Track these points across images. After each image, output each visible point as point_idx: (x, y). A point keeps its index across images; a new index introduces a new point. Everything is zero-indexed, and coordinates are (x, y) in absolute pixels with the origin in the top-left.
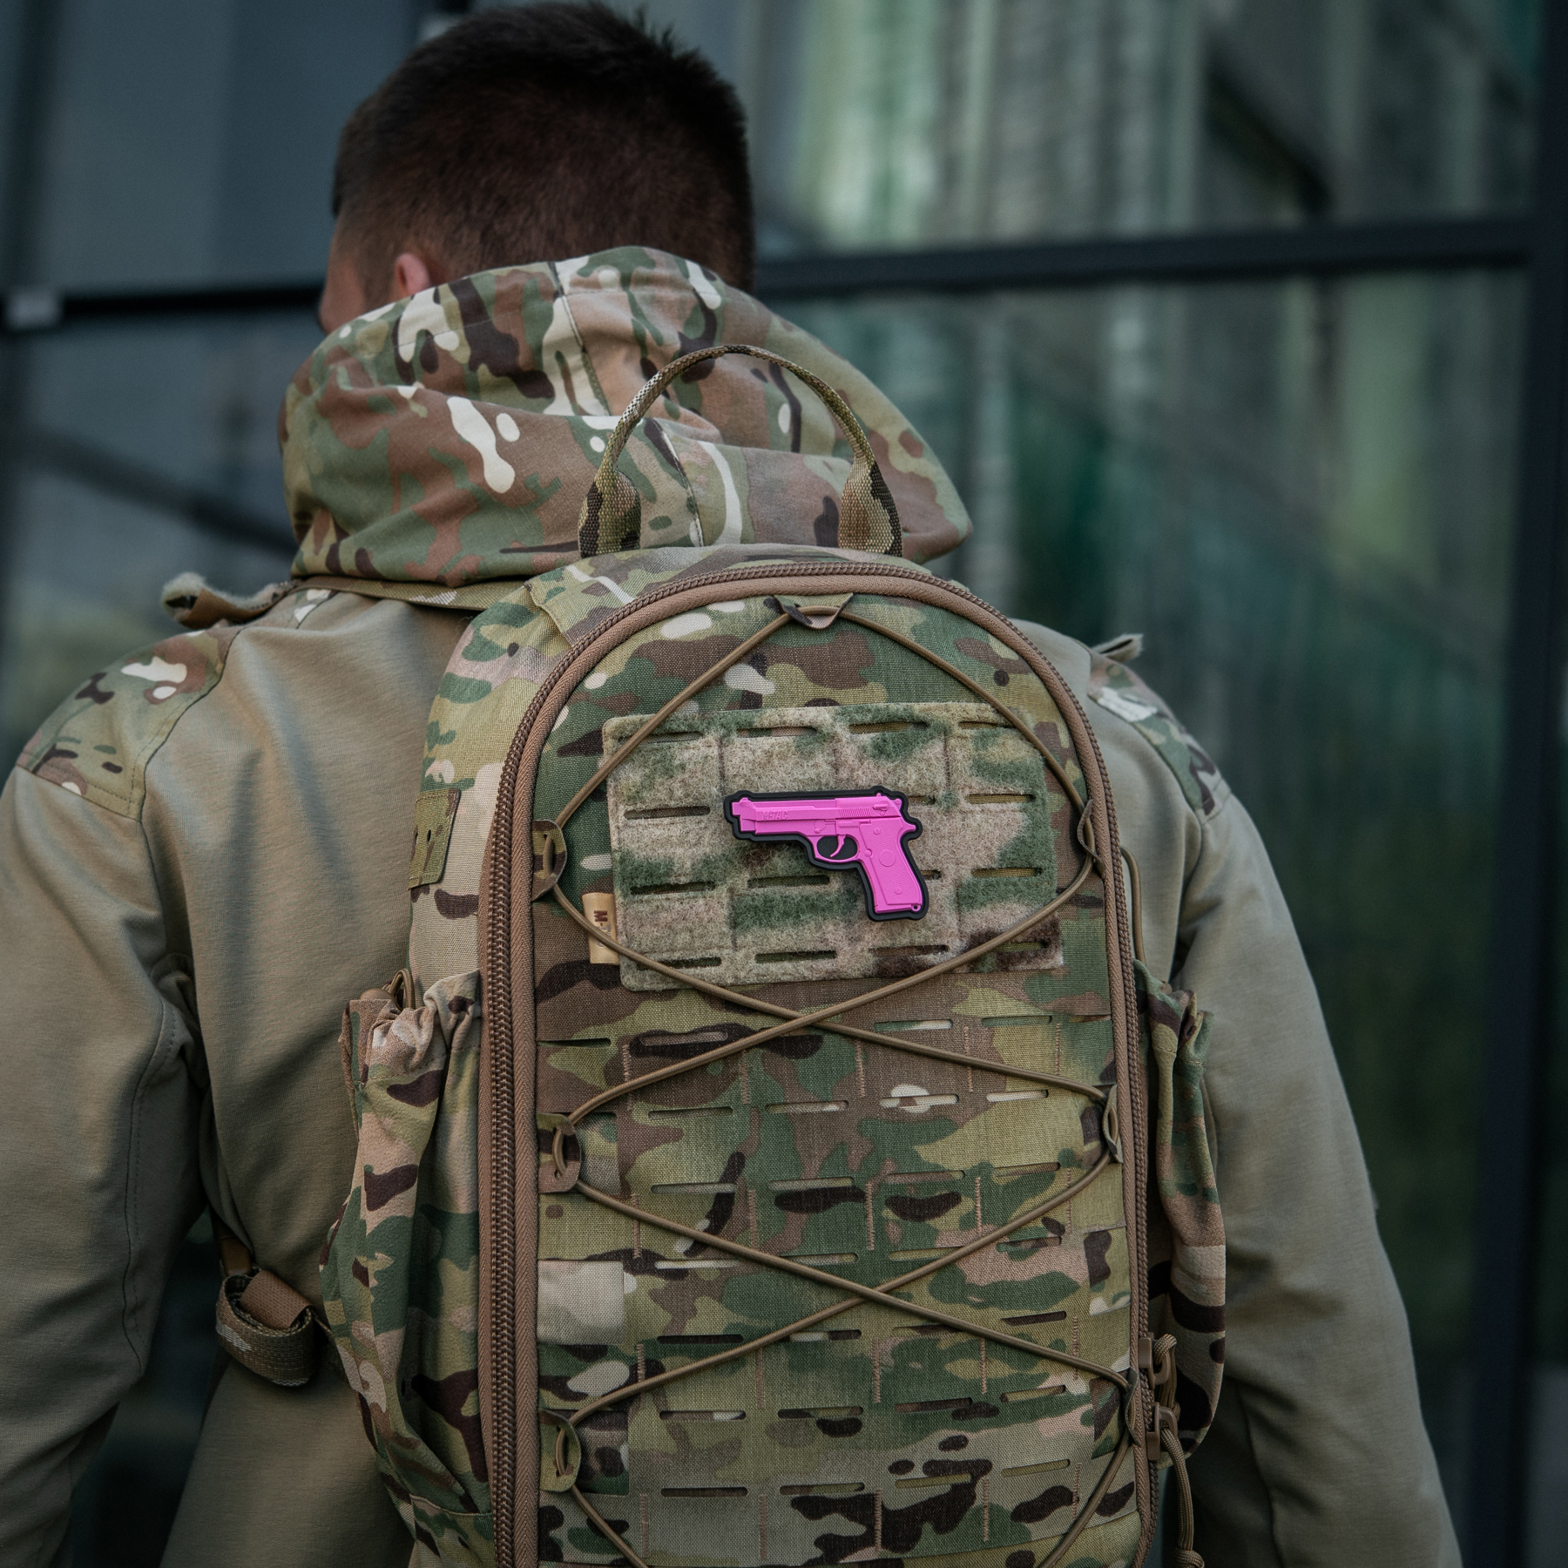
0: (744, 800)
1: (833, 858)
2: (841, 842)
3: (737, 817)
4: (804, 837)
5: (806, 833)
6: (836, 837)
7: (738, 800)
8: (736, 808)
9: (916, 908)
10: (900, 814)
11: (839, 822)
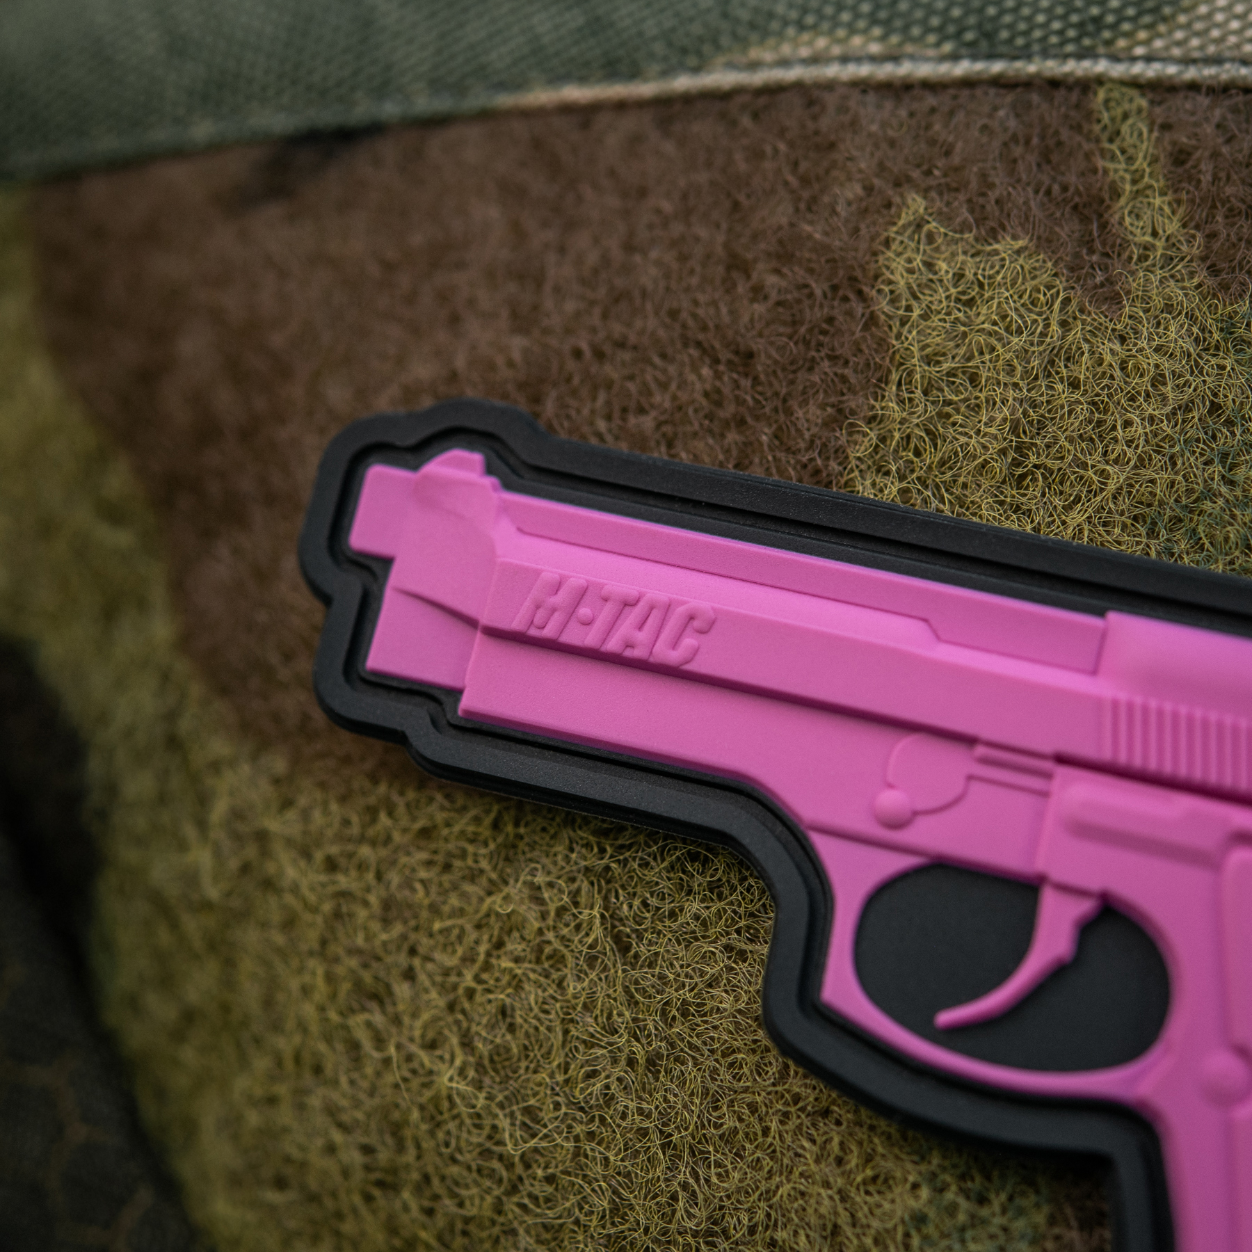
0: (459, 467)
1: (954, 1037)
2: (1051, 940)
3: (374, 569)
4: (792, 832)
6: (1026, 888)
7: (415, 452)
8: (387, 510)
11: (1078, 790)
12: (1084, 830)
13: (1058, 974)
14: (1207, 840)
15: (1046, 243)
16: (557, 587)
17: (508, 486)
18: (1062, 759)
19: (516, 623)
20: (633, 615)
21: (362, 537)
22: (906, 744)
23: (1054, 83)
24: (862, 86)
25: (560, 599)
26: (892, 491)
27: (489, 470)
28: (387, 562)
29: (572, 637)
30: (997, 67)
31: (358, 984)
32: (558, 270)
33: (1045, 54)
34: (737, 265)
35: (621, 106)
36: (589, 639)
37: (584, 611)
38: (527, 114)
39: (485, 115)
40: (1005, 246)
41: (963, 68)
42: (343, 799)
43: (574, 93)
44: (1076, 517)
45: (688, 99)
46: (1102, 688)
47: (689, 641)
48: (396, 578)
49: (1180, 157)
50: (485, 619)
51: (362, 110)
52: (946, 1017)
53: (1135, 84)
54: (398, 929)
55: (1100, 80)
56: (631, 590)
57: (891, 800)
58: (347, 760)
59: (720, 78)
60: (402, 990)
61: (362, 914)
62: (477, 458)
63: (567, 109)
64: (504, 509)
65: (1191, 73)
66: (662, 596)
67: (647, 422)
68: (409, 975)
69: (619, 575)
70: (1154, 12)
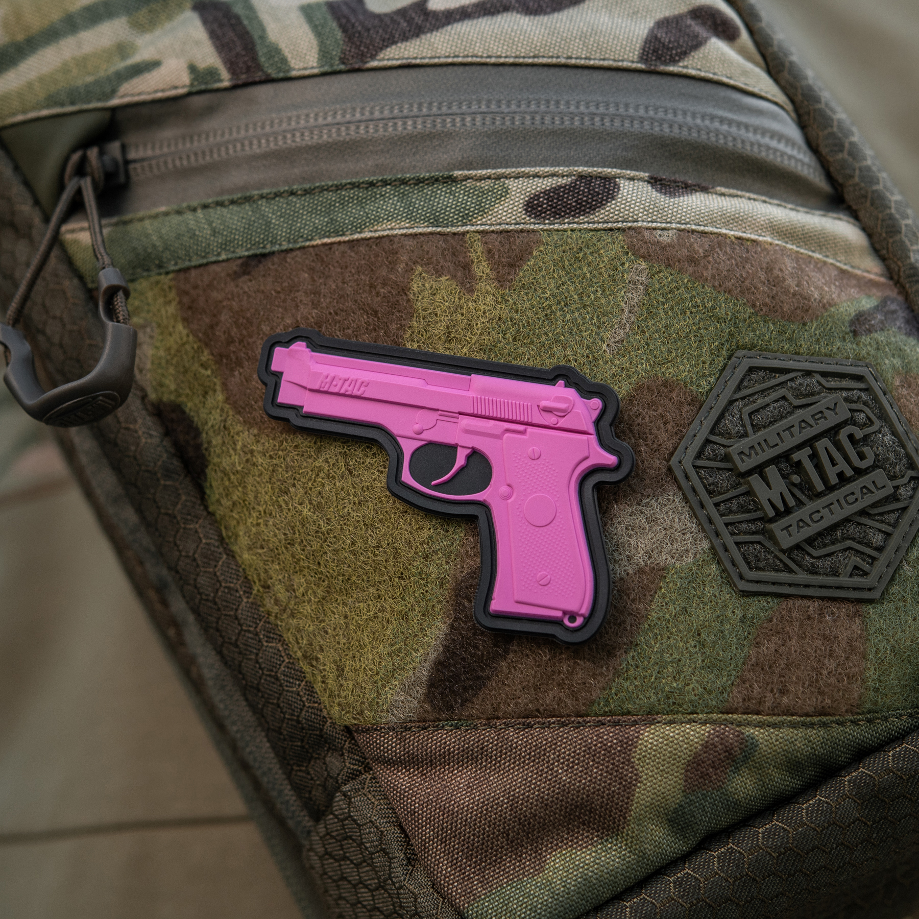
0: (299, 347)
1: (436, 487)
2: (460, 461)
3: (278, 375)
4: (392, 437)
5: (395, 430)
6: (453, 448)
7: (287, 343)
8: (281, 359)
9: (573, 618)
10: (592, 429)
11: (465, 421)
12: (467, 431)
13: (462, 469)
14: (498, 432)
15: (454, 277)
16: (327, 377)
17: (313, 351)
18: (460, 413)
19: (316, 387)
20: (347, 383)
21: (274, 367)
22: (421, 411)
23: (454, 234)
24: (405, 235)
25: (328, 380)
26: (416, 346)
27: (308, 347)
28: (282, 373)
29: (332, 390)
30: (439, 229)
31: (280, 489)
32: (323, 290)
33: (452, 226)
34: (372, 286)
35: (340, 243)
36: (336, 390)
37: (334, 383)
38: (313, 246)
39: (303, 247)
40: (443, 279)
41: (430, 229)
42: (274, 439)
43: (326, 240)
44: (465, 350)
45: (358, 240)
46: (470, 394)
47: (362, 389)
48: (284, 377)
49: (489, 251)
50: (309, 387)
51: (269, 248)
52: (433, 483)
53: (478, 232)
54: (290, 473)
55: (468, 232)
56: (346, 376)
57: (417, 427)
58: (273, 429)
59: (367, 234)
60: (292, 490)
61: (280, 470)
62: (304, 343)
63: (325, 245)
64: (312, 357)
65: (493, 228)
66: (355, 378)
67: (350, 331)
68: (294, 485)
69: (343, 373)
70: (482, 211)
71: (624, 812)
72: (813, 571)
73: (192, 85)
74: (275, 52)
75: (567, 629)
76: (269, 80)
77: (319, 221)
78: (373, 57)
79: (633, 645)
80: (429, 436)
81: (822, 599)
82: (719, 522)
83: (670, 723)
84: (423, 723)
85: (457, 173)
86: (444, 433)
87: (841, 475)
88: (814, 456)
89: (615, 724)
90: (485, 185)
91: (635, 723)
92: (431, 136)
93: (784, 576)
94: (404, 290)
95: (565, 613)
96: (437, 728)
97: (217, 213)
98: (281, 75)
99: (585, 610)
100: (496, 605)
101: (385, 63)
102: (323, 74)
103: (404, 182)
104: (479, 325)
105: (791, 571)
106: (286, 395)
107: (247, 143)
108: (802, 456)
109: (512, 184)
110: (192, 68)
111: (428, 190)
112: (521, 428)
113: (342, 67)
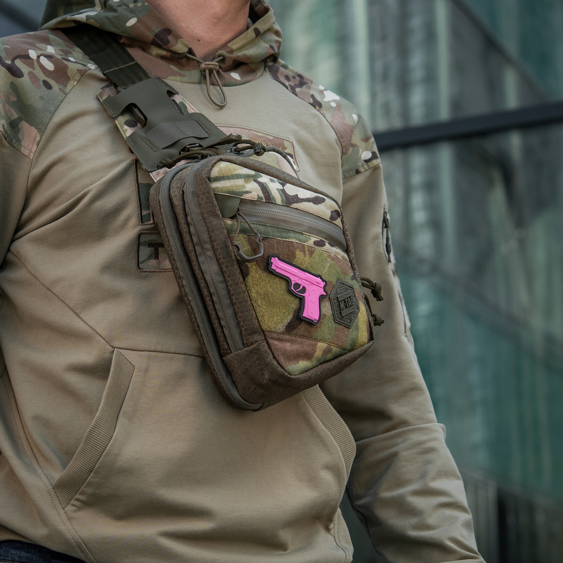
2: (301, 287)
5: (291, 279)
6: (299, 285)
7: (274, 257)
10: (323, 287)
11: (304, 281)
12: (303, 283)
13: (301, 289)
14: (309, 284)
15: (303, 253)
17: (279, 260)
18: (303, 279)
19: (280, 267)
20: (285, 268)
21: (272, 261)
22: (296, 277)
24: (295, 242)
26: (295, 264)
28: (273, 263)
29: (282, 269)
30: (301, 243)
32: (280, 248)
33: (303, 243)
34: (289, 250)
35: (282, 240)
37: (283, 267)
38: (277, 239)
39: (275, 239)
40: (301, 253)
41: (299, 242)
42: (267, 274)
43: (279, 239)
44: (303, 267)
45: (286, 241)
46: (305, 276)
48: (273, 264)
49: (308, 250)
50: (278, 267)
51: (268, 237)
52: (296, 290)
55: (305, 245)
57: (295, 279)
58: (267, 272)
59: (288, 240)
62: (277, 258)
65: (308, 245)
67: (284, 258)
69: (285, 266)
70: (307, 241)
71: (313, 356)
72: (344, 321)
73: (257, 199)
74: (274, 198)
75: (314, 322)
76: (273, 203)
77: (279, 234)
78: (291, 205)
79: (320, 327)
80: (297, 282)
81: (345, 326)
82: (335, 309)
83: (322, 342)
84: (283, 333)
85: (304, 233)
86: (299, 282)
87: (350, 305)
88: (348, 301)
89: (315, 341)
90: (308, 236)
91: (317, 341)
92: (300, 224)
93: (341, 321)
94: (295, 253)
95: (315, 319)
96: (285, 335)
97: (258, 226)
98: (275, 203)
99: (317, 320)
100: (304, 315)
101: (293, 207)
102: (282, 205)
103: (295, 231)
104: (306, 263)
105: (342, 320)
106: (273, 267)
107: (266, 214)
108: (346, 300)
109: (312, 238)
110: (258, 196)
111: (299, 234)
112: (312, 284)
113: (286, 205)
